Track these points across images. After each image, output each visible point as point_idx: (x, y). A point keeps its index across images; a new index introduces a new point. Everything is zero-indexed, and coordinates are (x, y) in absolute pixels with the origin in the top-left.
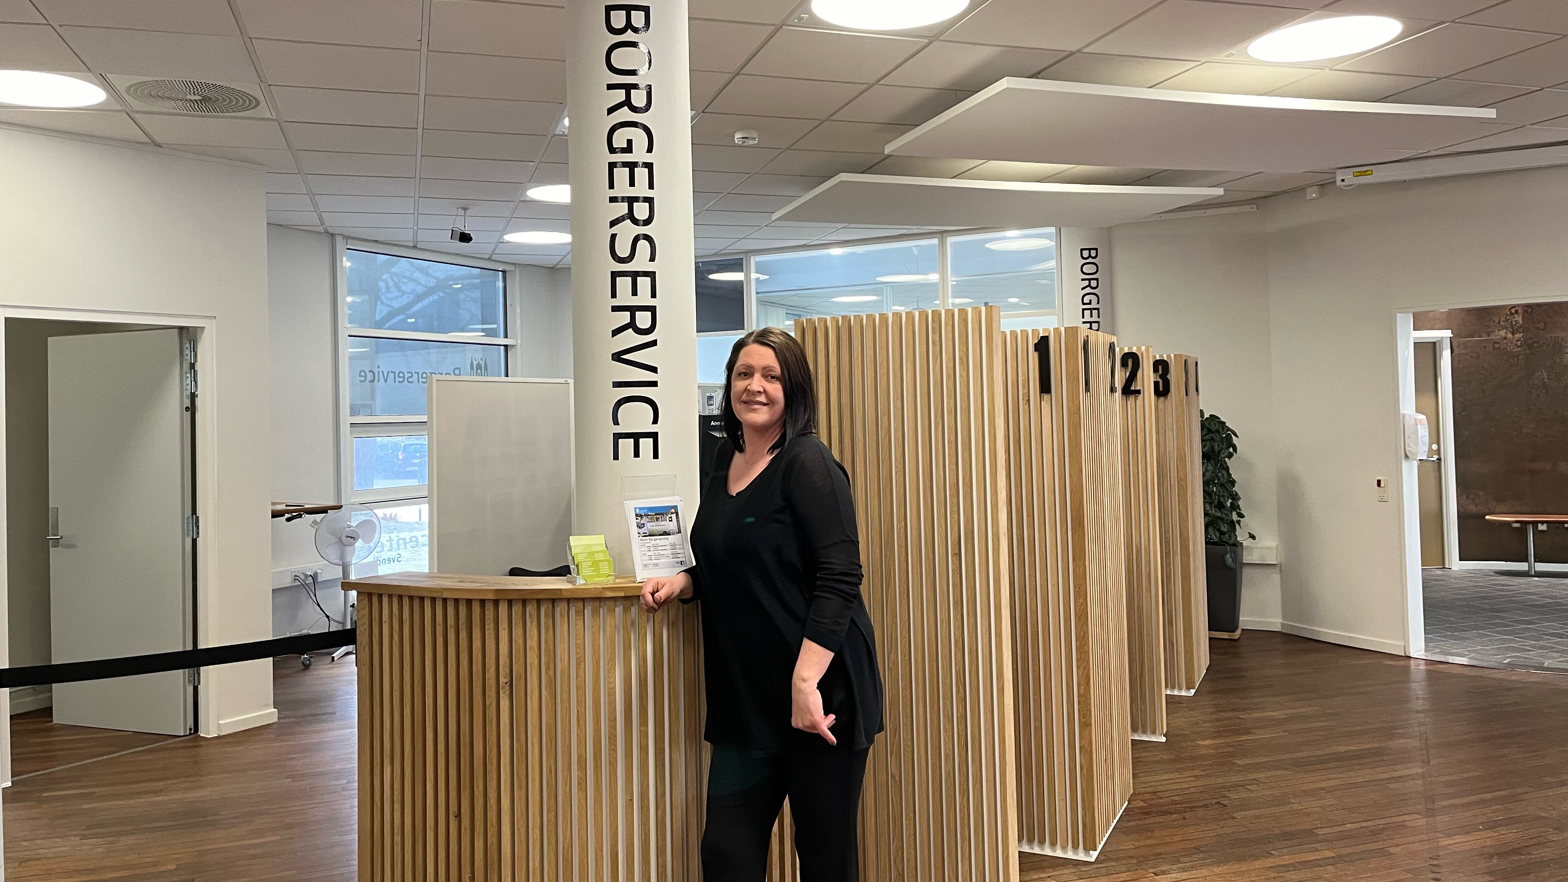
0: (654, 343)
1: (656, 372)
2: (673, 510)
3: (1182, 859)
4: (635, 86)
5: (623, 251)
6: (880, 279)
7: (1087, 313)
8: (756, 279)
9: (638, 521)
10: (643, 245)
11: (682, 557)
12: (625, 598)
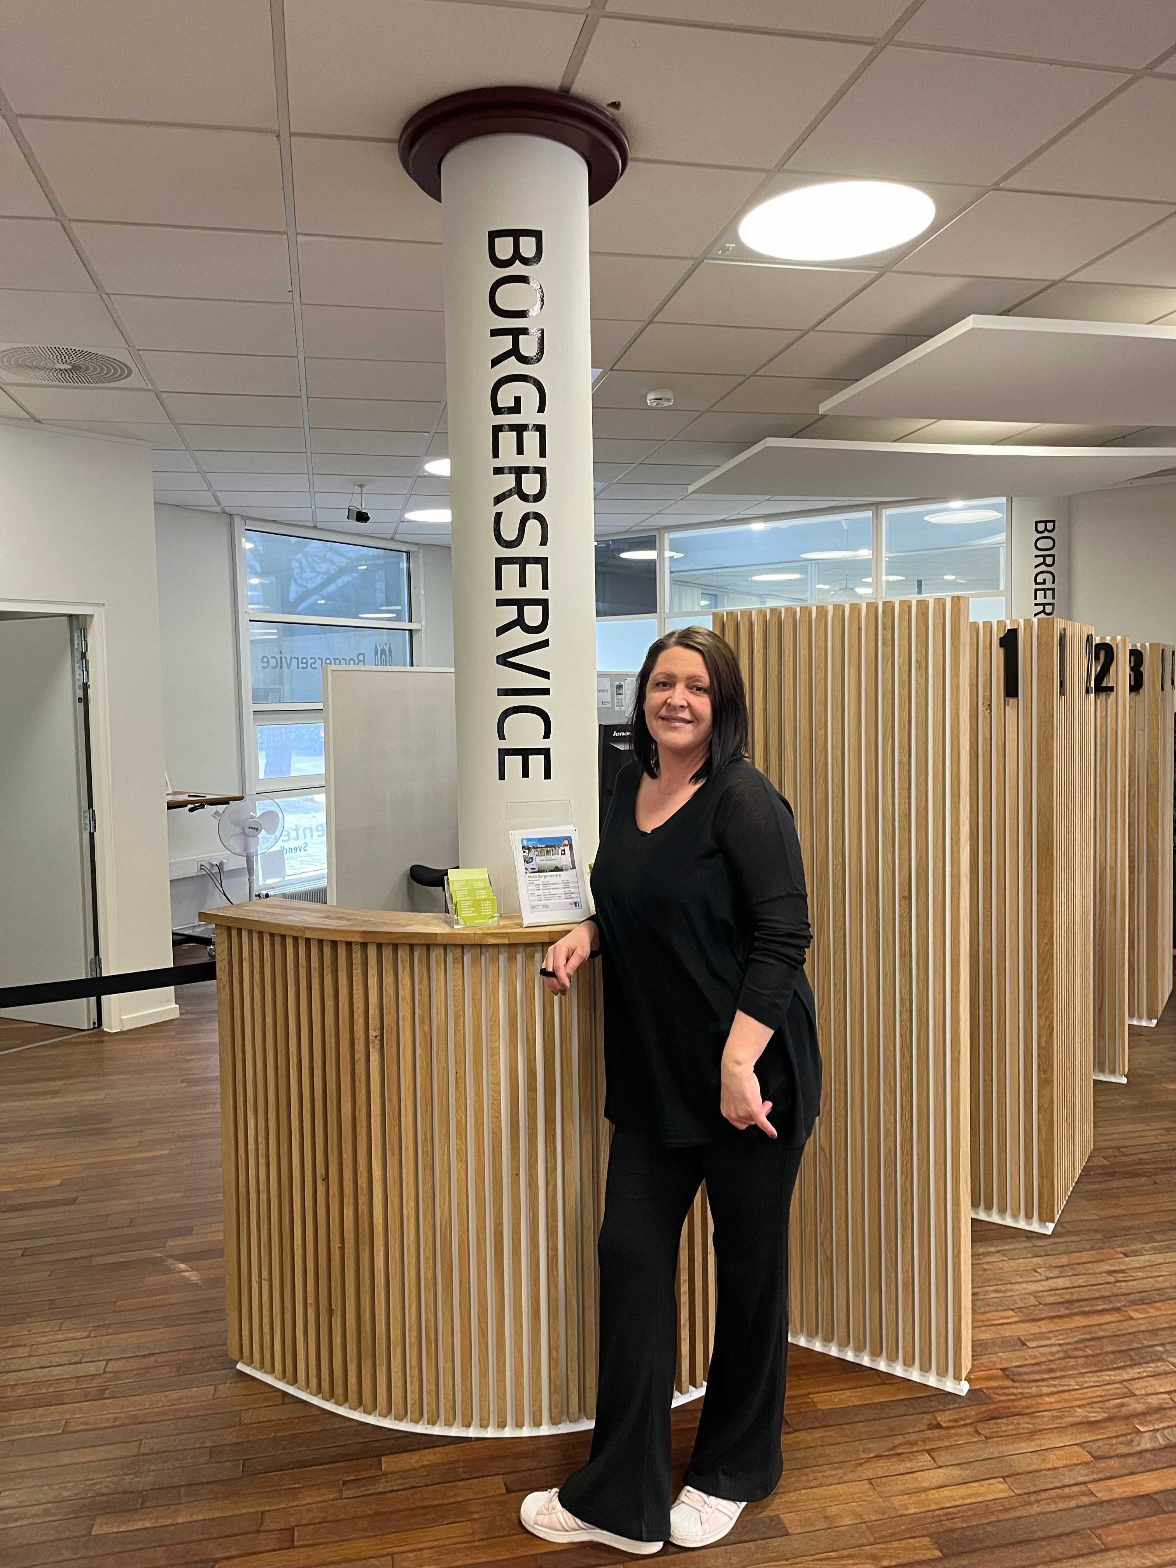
0: (545, 643)
1: (548, 678)
2: (566, 842)
3: (1156, 1237)
4: (525, 331)
5: (509, 533)
6: (804, 556)
7: (1040, 594)
8: (671, 557)
9: (525, 854)
10: (533, 526)
11: (577, 897)
12: (510, 945)
